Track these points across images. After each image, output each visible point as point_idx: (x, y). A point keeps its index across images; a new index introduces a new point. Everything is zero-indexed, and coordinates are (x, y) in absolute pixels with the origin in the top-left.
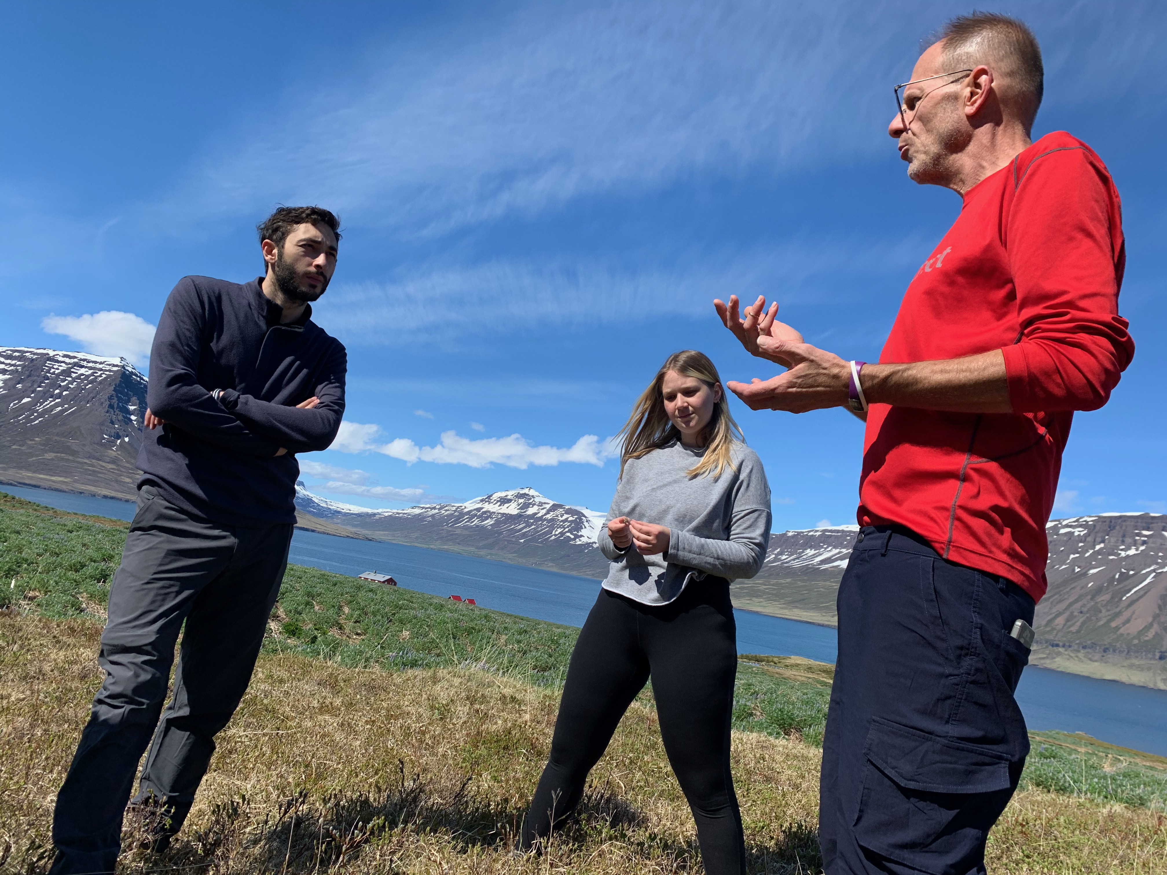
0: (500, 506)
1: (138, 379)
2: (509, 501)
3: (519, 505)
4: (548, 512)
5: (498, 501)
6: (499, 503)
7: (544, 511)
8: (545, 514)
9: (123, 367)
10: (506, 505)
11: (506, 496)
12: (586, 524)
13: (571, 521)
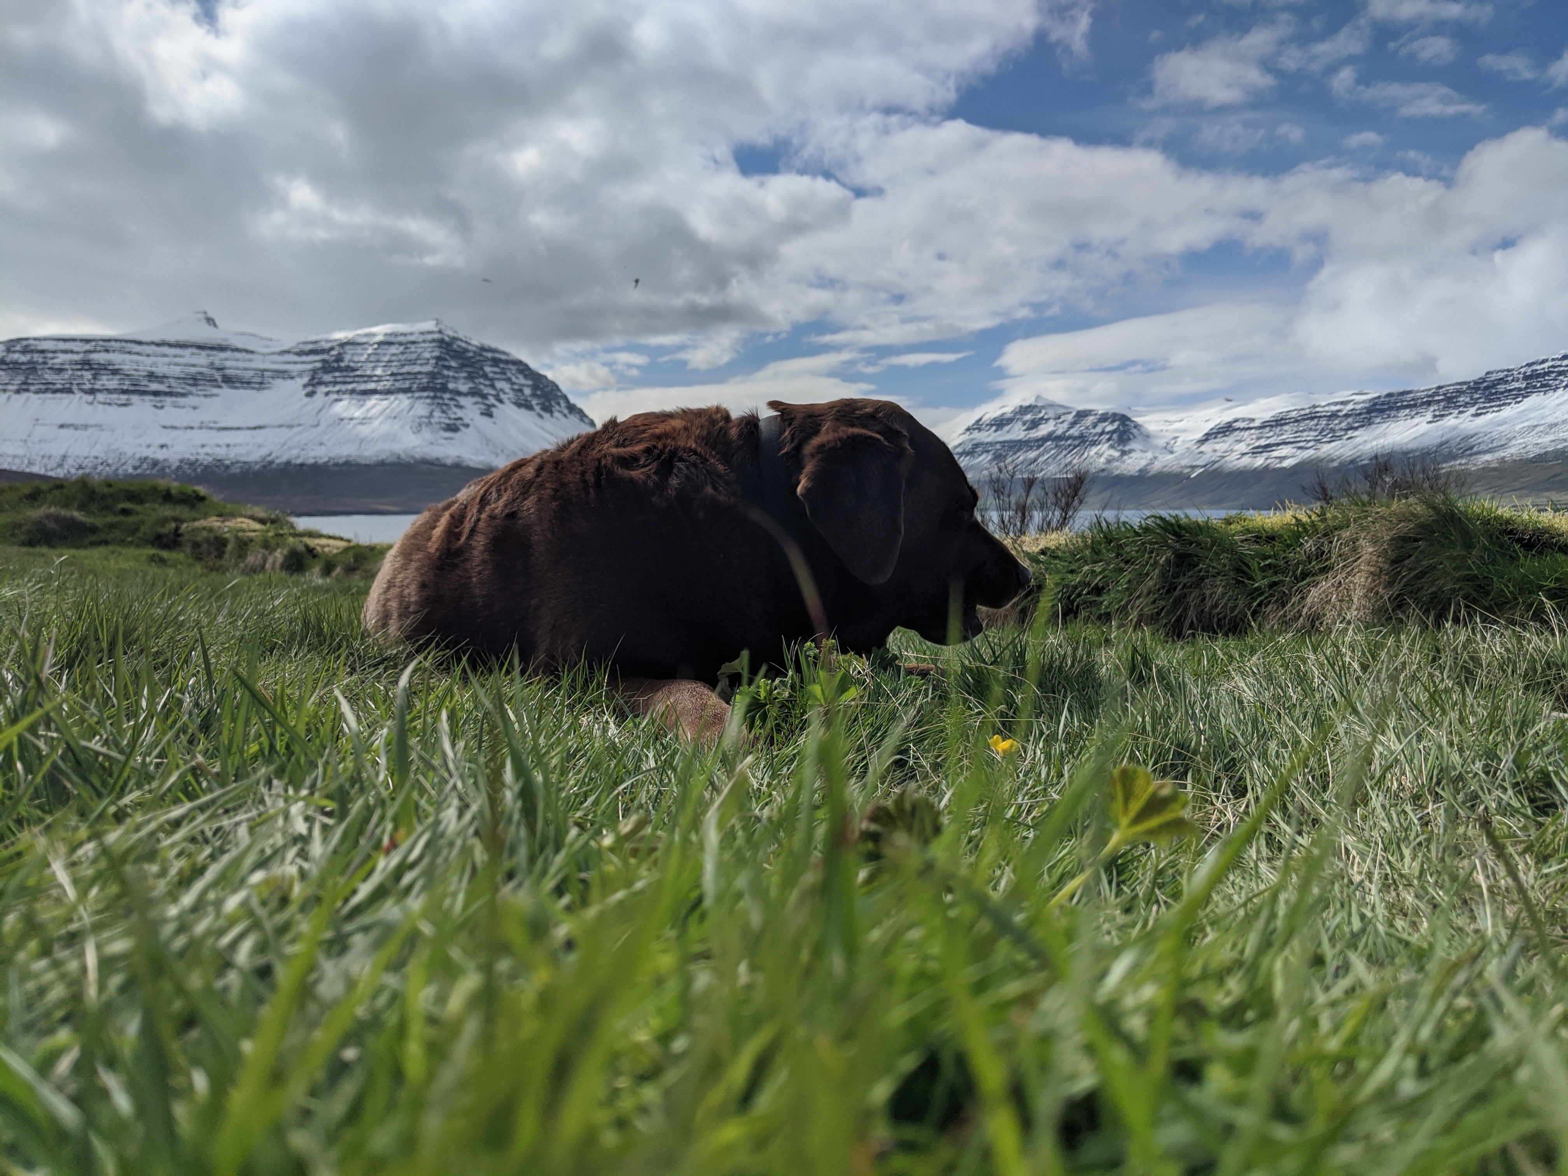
0: (996, 431)
1: (464, 345)
2: (1010, 421)
3: (1024, 424)
4: (1073, 424)
5: (992, 425)
6: (994, 428)
7: (1065, 425)
8: (1069, 429)
9: (440, 332)
10: (1007, 428)
11: (1003, 415)
12: (1135, 431)
13: (1114, 431)
